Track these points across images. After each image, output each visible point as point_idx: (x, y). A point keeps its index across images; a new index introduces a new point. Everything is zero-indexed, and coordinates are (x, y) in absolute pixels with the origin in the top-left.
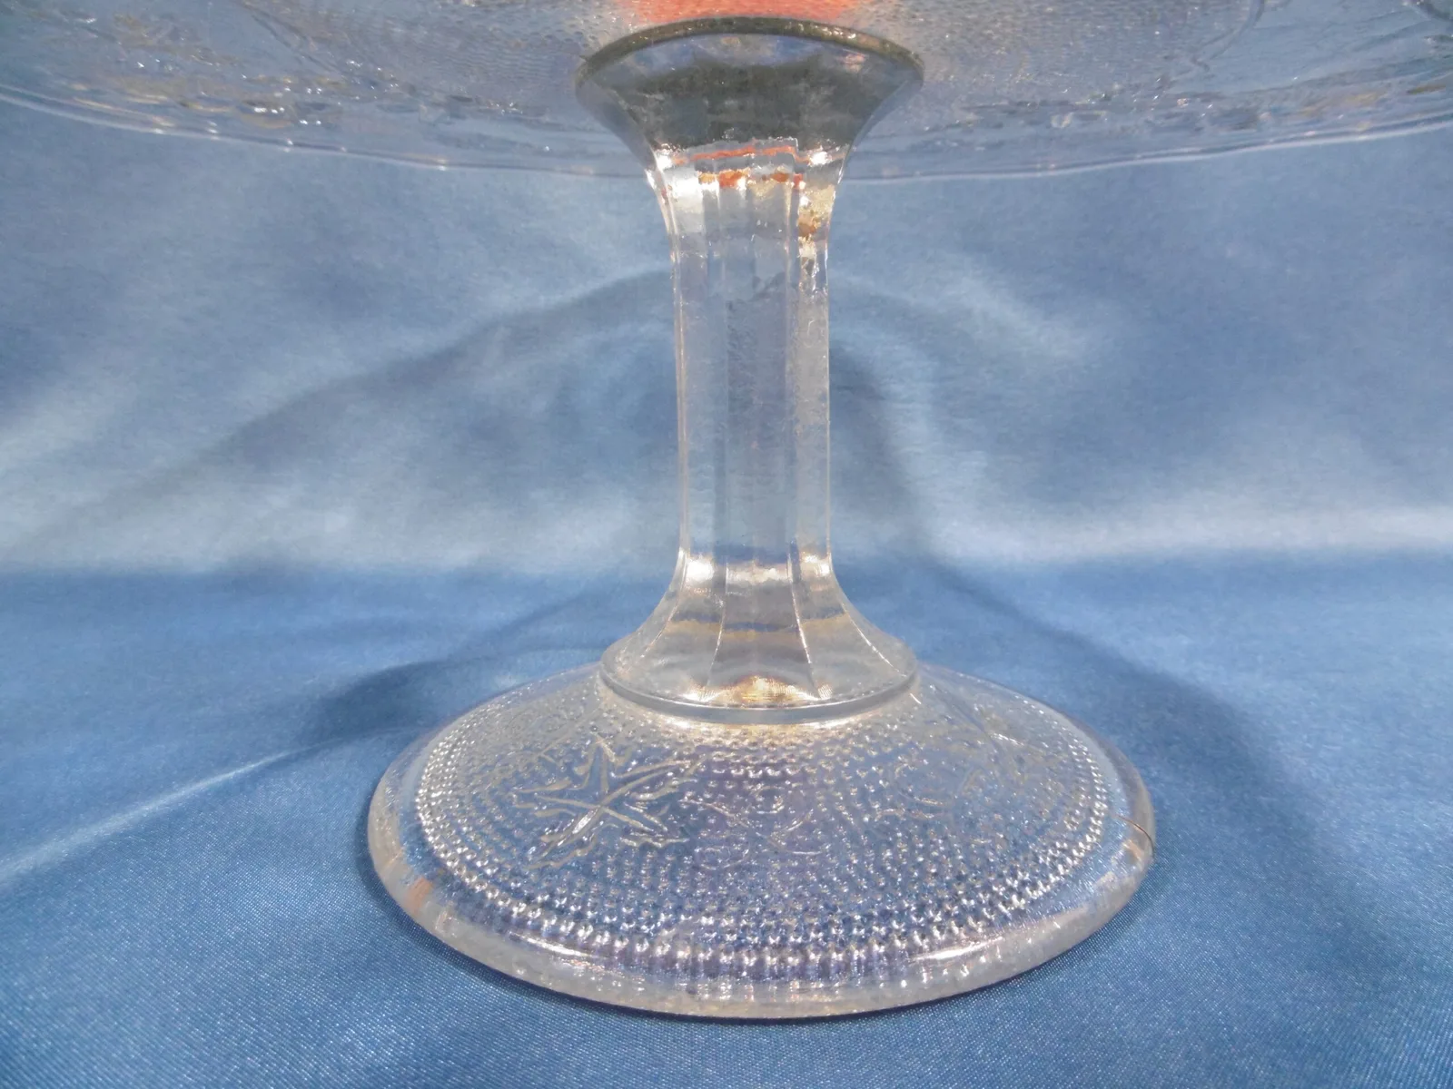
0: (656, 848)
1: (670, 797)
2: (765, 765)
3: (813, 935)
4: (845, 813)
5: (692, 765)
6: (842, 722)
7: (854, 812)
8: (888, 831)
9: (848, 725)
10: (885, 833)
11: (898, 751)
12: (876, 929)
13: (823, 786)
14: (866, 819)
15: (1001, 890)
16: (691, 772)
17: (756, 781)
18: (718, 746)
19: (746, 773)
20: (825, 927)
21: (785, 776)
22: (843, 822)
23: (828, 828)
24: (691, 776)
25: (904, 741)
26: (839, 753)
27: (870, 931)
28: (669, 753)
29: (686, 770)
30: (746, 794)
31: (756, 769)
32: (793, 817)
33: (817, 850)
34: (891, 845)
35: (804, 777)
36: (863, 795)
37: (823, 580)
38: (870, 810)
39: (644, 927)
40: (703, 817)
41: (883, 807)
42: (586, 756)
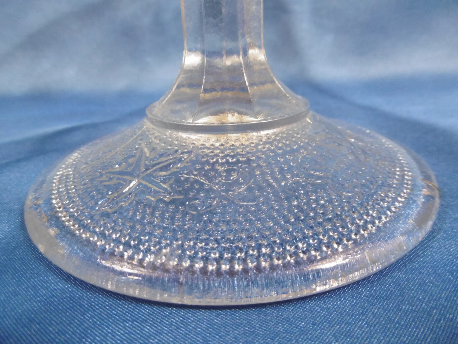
0: (165, 201)
1: (175, 173)
2: (228, 155)
3: (251, 252)
4: (271, 181)
5: (189, 156)
6: (270, 132)
7: (276, 180)
8: (296, 190)
9: (274, 134)
10: (295, 191)
11: (300, 147)
12: (288, 248)
13: (259, 166)
14: (283, 184)
15: (361, 223)
16: (188, 160)
17: (222, 164)
18: (204, 147)
19: (217, 160)
20: (259, 247)
21: (238, 161)
22: (270, 185)
23: (260, 188)
24: (187, 162)
25: (304, 142)
26: (269, 149)
27: (285, 249)
28: (176, 151)
29: (185, 159)
30: (216, 171)
31: (222, 159)
32: (242, 184)
33: (256, 201)
34: (297, 198)
35: (248, 161)
36: (282, 171)
37: (261, 63)
38: (286, 179)
39: (152, 248)
40: (192, 184)
41: (293, 177)
42: (135, 153)
